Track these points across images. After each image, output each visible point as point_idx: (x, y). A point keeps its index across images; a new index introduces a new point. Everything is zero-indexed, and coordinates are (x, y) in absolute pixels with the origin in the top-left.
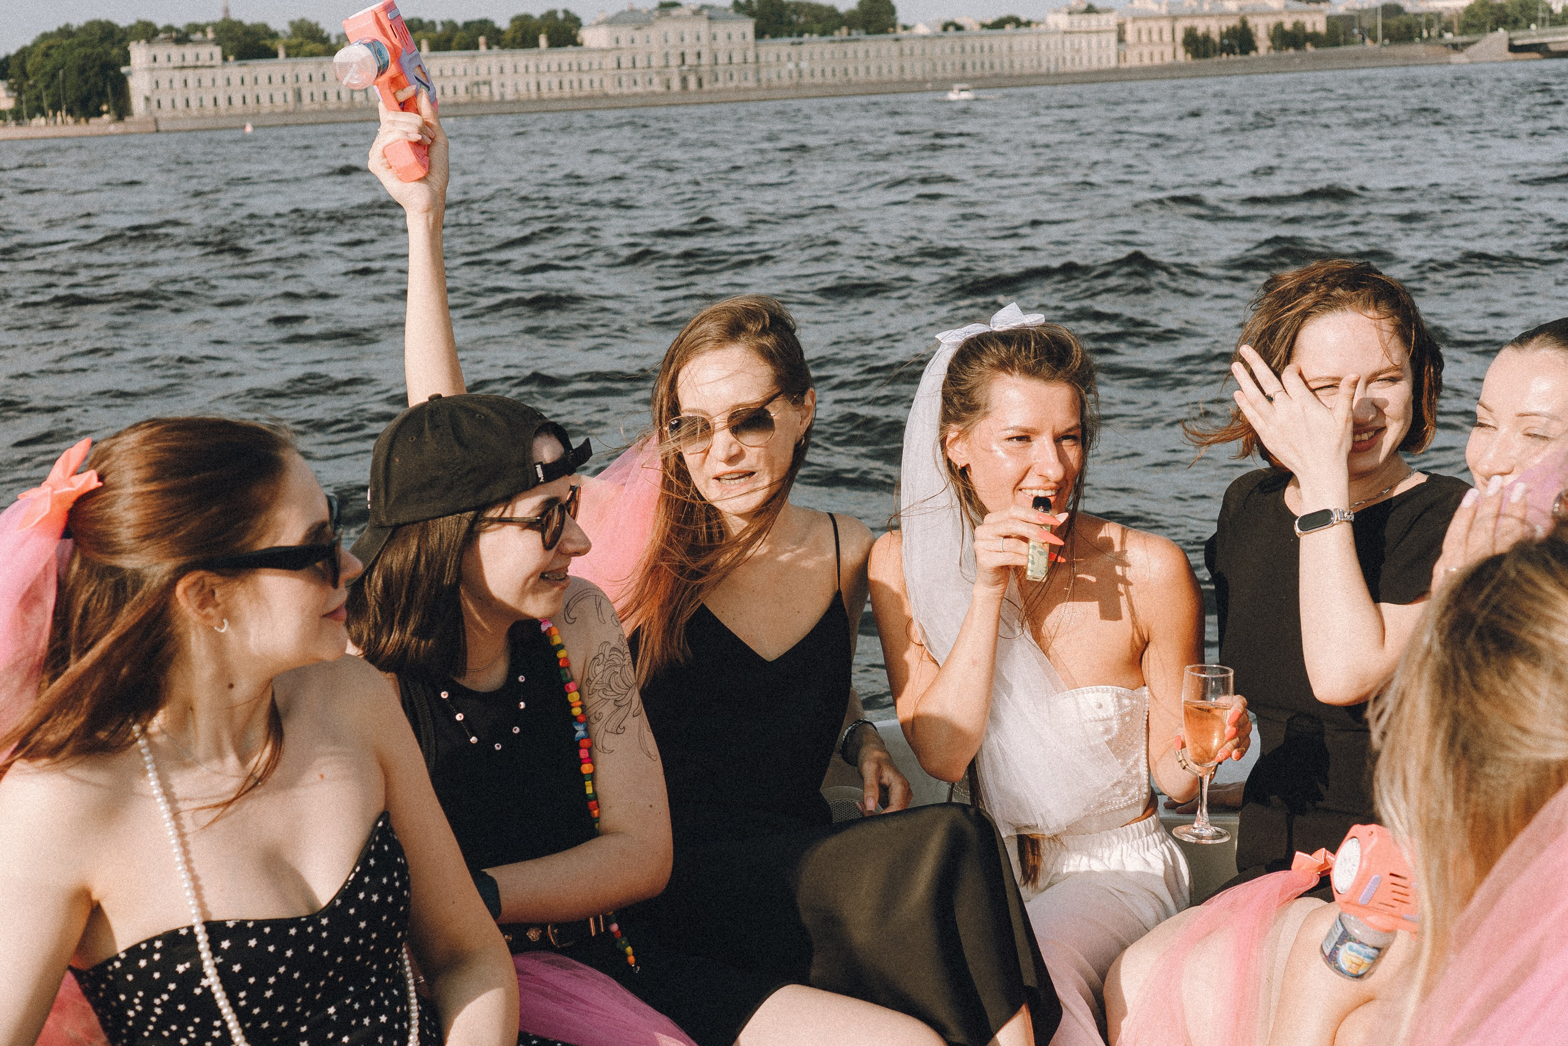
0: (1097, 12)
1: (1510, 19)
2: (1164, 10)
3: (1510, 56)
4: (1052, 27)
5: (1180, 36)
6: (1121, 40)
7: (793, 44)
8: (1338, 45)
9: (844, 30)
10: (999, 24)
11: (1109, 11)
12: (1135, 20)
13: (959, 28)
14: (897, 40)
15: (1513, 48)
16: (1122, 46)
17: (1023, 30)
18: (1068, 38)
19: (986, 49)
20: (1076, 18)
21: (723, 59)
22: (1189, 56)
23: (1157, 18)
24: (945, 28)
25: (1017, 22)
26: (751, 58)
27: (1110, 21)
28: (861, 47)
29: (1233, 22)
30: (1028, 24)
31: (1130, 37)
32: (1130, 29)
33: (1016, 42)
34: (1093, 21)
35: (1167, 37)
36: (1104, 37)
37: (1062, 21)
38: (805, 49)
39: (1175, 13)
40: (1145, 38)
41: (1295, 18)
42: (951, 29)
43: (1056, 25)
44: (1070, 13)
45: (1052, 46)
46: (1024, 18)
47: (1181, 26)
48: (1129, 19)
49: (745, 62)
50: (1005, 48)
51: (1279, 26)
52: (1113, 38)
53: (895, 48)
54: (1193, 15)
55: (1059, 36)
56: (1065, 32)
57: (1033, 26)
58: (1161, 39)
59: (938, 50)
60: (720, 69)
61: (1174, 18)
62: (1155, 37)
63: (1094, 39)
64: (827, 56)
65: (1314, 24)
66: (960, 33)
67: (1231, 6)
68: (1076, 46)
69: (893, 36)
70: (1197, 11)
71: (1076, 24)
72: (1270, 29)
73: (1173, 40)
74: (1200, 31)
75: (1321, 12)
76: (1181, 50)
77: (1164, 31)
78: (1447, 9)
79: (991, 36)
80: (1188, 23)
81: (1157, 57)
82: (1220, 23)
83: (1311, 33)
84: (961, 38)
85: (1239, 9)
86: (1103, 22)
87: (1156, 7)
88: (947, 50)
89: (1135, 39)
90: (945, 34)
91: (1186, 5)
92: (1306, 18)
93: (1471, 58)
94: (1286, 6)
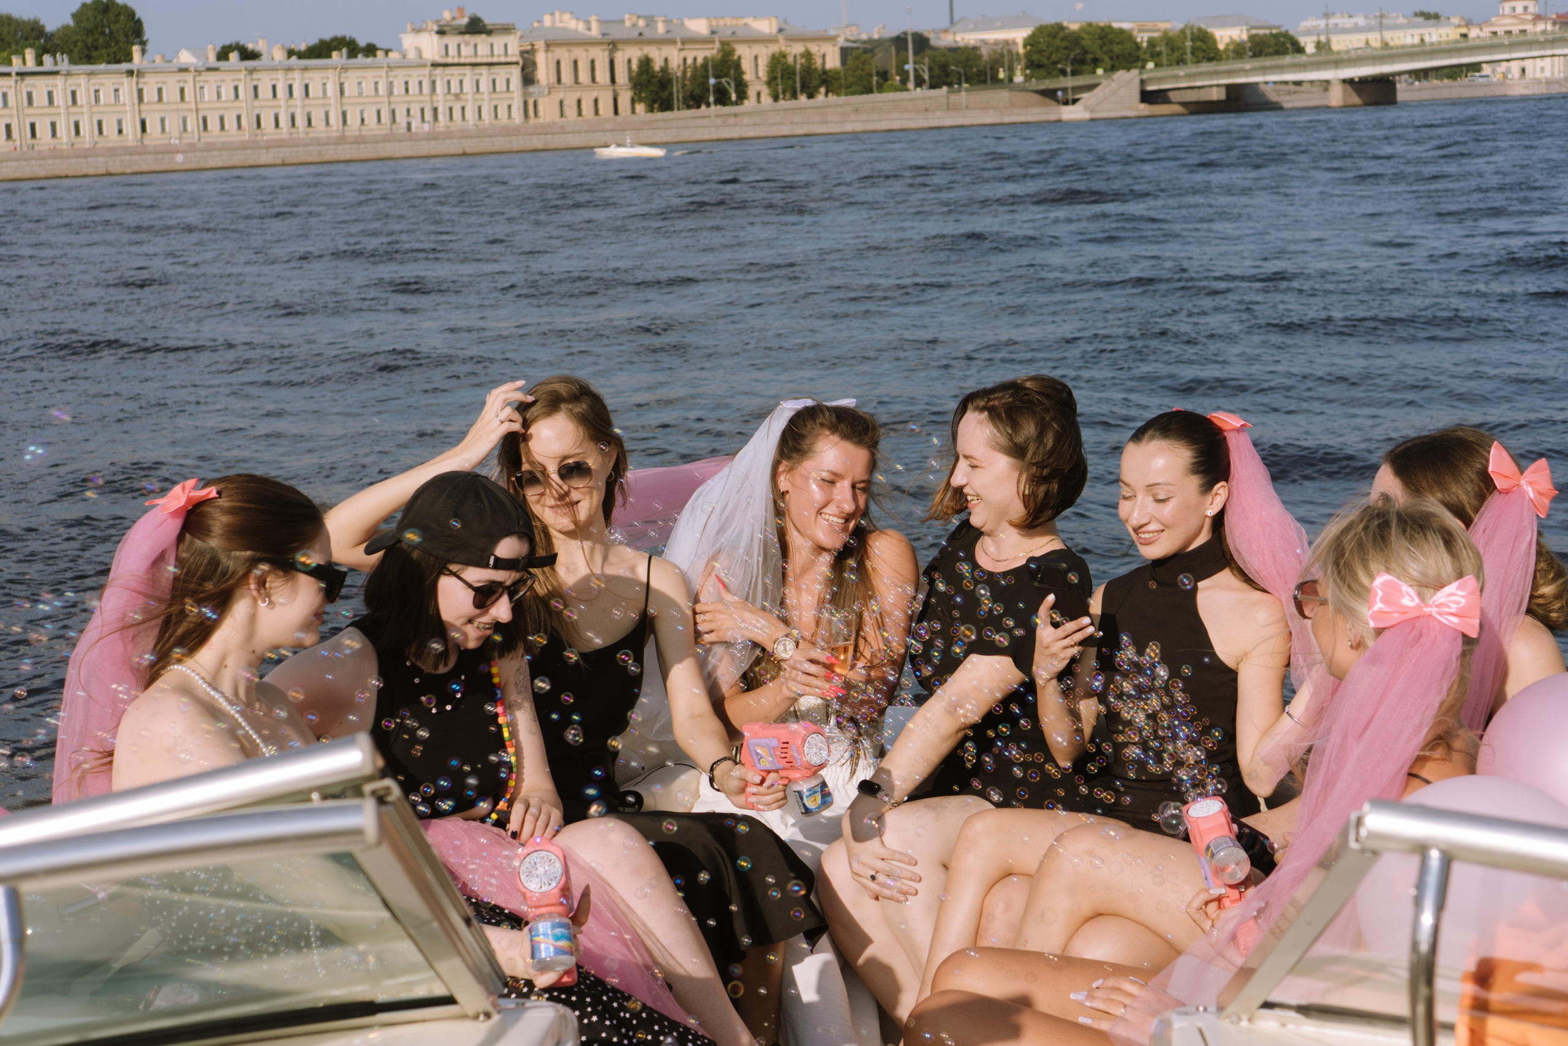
0: (489, 32)
2: (595, 32)
3: (1145, 109)
4: (411, 54)
5: (622, 77)
6: (528, 79)
8: (870, 91)
9: (30, 54)
10: (321, 50)
11: (507, 29)
12: (549, 46)
13: (248, 55)
14: (130, 73)
15: (1147, 97)
16: (532, 89)
17: (361, 59)
18: (439, 70)
19: (298, 91)
20: (452, 41)
22: (640, 108)
23: (587, 43)
24: (223, 55)
25: (353, 49)
27: (511, 46)
28: (59, 85)
29: (711, 52)
30: (371, 50)
31: (543, 73)
32: (541, 58)
33: (351, 81)
34: (483, 47)
35: (602, 76)
36: (501, 73)
37: (430, 46)
39: (616, 34)
40: (567, 76)
41: (798, 49)
42: (234, 56)
43: (419, 51)
44: (441, 32)
45: (413, 88)
46: (362, 43)
47: (625, 58)
48: (540, 45)
50: (332, 90)
52: (515, 74)
53: (127, 87)
54: (641, 40)
55: (426, 71)
56: (435, 65)
57: (380, 53)
58: (593, 80)
59: (209, 94)
61: (613, 45)
62: (584, 76)
63: (484, 76)
65: (824, 57)
66: (250, 63)
67: (699, 26)
68: (455, 88)
69: (125, 66)
70: (648, 34)
71: (452, 50)
72: (763, 63)
73: (613, 80)
74: (657, 66)
75: (832, 39)
76: (625, 97)
77: (598, 66)
78: (985, 42)
79: (306, 69)
80: (635, 54)
81: (587, 108)
82: (683, 54)
83: (825, 72)
84: (251, 71)
85: (713, 32)
86: (498, 50)
87: (581, 27)
88: (227, 93)
89: (553, 78)
90: (222, 64)
91: (628, 24)
92: (814, 48)
93: (1092, 111)
94: (781, 30)
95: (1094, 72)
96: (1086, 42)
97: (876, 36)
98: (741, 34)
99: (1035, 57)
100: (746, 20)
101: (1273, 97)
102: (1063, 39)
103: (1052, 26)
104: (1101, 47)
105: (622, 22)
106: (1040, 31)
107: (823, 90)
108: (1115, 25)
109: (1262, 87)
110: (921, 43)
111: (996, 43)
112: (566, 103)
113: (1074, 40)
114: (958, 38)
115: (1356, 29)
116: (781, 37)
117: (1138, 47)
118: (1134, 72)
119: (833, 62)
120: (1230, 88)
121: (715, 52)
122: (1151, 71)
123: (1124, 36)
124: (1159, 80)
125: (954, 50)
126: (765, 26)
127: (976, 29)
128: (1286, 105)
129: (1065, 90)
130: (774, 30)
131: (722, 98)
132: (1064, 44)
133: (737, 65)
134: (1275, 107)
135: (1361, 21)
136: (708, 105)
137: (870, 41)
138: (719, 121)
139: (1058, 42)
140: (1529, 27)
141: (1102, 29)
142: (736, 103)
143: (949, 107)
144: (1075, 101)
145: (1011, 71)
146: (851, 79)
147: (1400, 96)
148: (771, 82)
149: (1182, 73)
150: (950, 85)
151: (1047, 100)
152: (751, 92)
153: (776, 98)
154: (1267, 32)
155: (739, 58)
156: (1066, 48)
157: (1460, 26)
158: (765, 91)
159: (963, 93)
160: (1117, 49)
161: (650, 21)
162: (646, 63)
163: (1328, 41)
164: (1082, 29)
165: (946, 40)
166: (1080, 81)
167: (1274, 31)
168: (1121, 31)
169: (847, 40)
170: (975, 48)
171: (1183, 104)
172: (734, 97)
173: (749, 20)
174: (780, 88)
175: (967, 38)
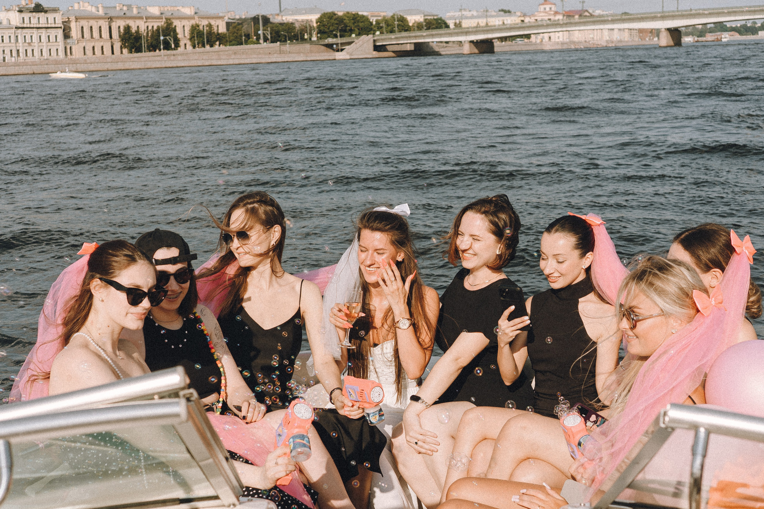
0: (46, 12)
2: (101, 12)
3: (376, 54)
5: (115, 35)
6: (67, 36)
8: (241, 44)
11: (55, 10)
12: (77, 19)
15: (377, 48)
16: (68, 41)
18: (20, 31)
20: (26, 16)
22: (125, 51)
23: (97, 18)
27: (59, 19)
29: (161, 23)
31: (75, 33)
32: (73, 25)
34: (42, 19)
35: (105, 34)
36: (52, 33)
37: (15, 18)
39: (112, 14)
40: (87, 34)
41: (205, 22)
43: (9, 21)
44: (20, 11)
45: (6, 39)
47: (116, 26)
48: (72, 18)
52: (60, 33)
54: (125, 17)
55: (13, 31)
56: (17, 28)
58: (101, 37)
61: (111, 19)
62: (96, 34)
63: (44, 34)
65: (218, 27)
67: (155, 11)
68: (28, 40)
70: (128, 14)
71: (27, 20)
72: (187, 30)
73: (111, 37)
74: (134, 30)
75: (222, 18)
76: (117, 46)
77: (102, 29)
78: (296, 20)
80: (122, 24)
81: (98, 51)
82: (147, 24)
83: (218, 34)
85: (162, 14)
86: (51, 21)
87: (94, 10)
89: (80, 35)
91: (118, 8)
92: (213, 22)
93: (351, 55)
94: (196, 13)
95: (350, 36)
96: (347, 21)
97: (243, 17)
98: (176, 14)
99: (322, 28)
100: (178, 8)
101: (437, 49)
102: (335, 20)
103: (330, 13)
104: (354, 23)
105: (115, 7)
106: (324, 15)
107: (218, 43)
108: (360, 13)
109: (431, 44)
110: (266, 20)
111: (303, 21)
112: (87, 48)
113: (340, 20)
114: (284, 18)
115: (472, 17)
116: (196, 17)
117: (371, 24)
118: (371, 36)
119: (222, 29)
120: (416, 44)
121: (163, 23)
122: (378, 35)
123: (365, 19)
124: (383, 40)
125: (282, 24)
126: (188, 11)
127: (292, 14)
128: (443, 53)
129: (337, 44)
130: (193, 13)
131: (167, 47)
132: (336, 22)
133: (174, 30)
134: (437, 54)
135: (475, 13)
136: (160, 50)
137: (240, 19)
138: (166, 58)
139: (333, 21)
140: (552, 17)
141: (354, 15)
142: (174, 49)
143: (281, 52)
144: (342, 50)
145: (311, 35)
146: (232, 38)
147: (496, 49)
148: (191, 39)
149: (393, 37)
150: (280, 41)
151: (328, 49)
152: (182, 43)
153: (194, 47)
154: (432, 17)
155: (175, 26)
156: (337, 24)
157: (520, 16)
158: (189, 43)
159: (288, 45)
160: (361, 25)
161: (129, 7)
162: (128, 28)
163: (460, 23)
164: (344, 15)
165: (277, 20)
166: (344, 40)
167: (435, 17)
168: (363, 16)
169: (229, 19)
170: (292, 23)
171: (393, 52)
172: (173, 46)
173: (180, 8)
174: (196, 42)
175: (288, 18)
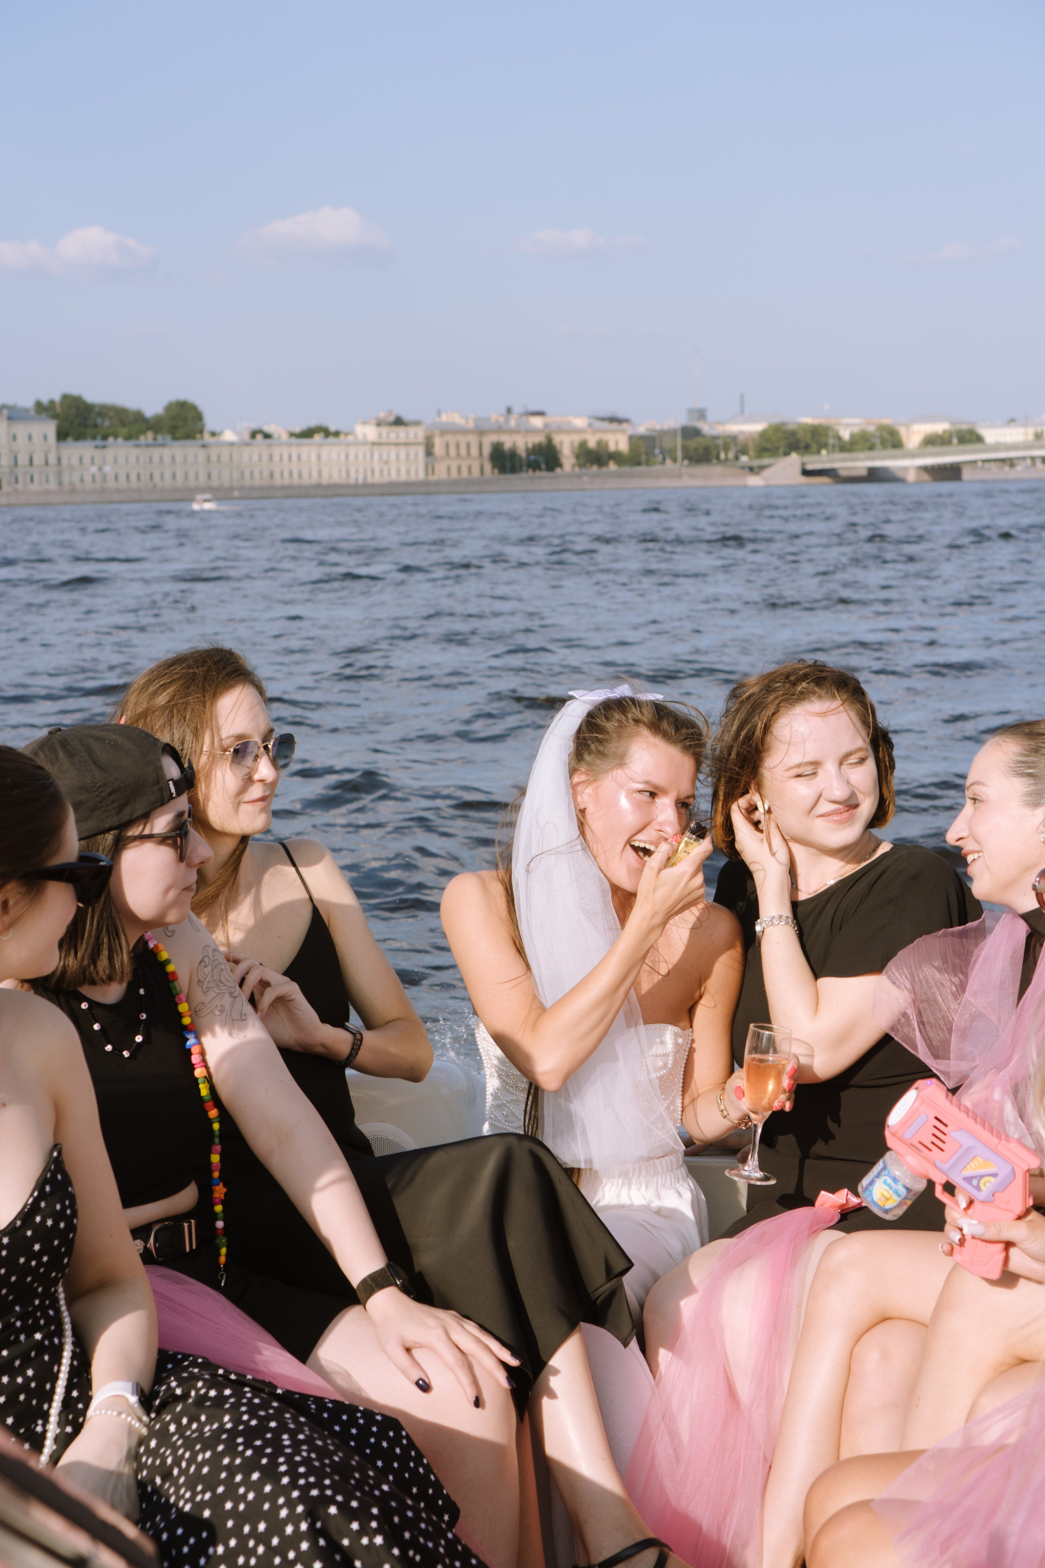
0: (405, 424)
1: (802, 445)
2: (471, 425)
3: (804, 479)
4: (360, 437)
5: (486, 453)
6: (429, 453)
7: (96, 447)
8: (639, 464)
9: (150, 434)
10: (308, 434)
11: (417, 423)
12: (443, 433)
13: (267, 436)
14: (204, 446)
15: (806, 473)
16: (431, 459)
17: (331, 440)
18: (376, 448)
19: (294, 457)
20: (385, 430)
21: (23, 460)
22: (496, 471)
23: (464, 431)
24: (253, 435)
25: (326, 432)
26: (52, 460)
27: (418, 434)
28: (166, 453)
29: (539, 439)
30: (337, 434)
31: (438, 450)
32: (438, 442)
33: (325, 452)
34: (402, 433)
35: (474, 451)
36: (412, 450)
37: (370, 432)
38: (110, 453)
39: (485, 426)
40: (452, 451)
41: (597, 439)
42: (259, 437)
43: (365, 436)
44: (379, 424)
45: (361, 457)
46: (333, 428)
47: (488, 441)
48: (437, 432)
49: (47, 464)
50: (314, 457)
51: (583, 444)
52: (421, 451)
53: (202, 454)
54: (500, 430)
55: (368, 447)
56: (374, 444)
57: (342, 437)
58: (469, 453)
59: (245, 457)
60: (19, 471)
61: (482, 433)
63: (403, 451)
64: (132, 460)
65: (617, 443)
66: (268, 441)
67: (537, 423)
68: (385, 457)
69: (199, 442)
70: (504, 426)
71: (384, 435)
72: (575, 447)
73: (481, 455)
74: (507, 446)
76: (488, 467)
77: (471, 445)
78: (742, 432)
79: (299, 445)
80: (498, 438)
81: (463, 471)
82: (526, 439)
83: (615, 452)
84: (269, 446)
85: (545, 427)
86: (412, 435)
87: (463, 421)
88: (255, 458)
89: (443, 452)
90: (253, 442)
91: (493, 420)
92: (609, 440)
93: (766, 480)
96: (800, 436)
98: (561, 427)
105: (490, 419)
106: (772, 426)
107: (613, 464)
110: (695, 433)
112: (452, 468)
116: (588, 431)
119: (622, 446)
120: (869, 468)
121: (542, 439)
124: (813, 462)
130: (586, 426)
133: (556, 447)
142: (546, 471)
146: (630, 457)
148: (577, 458)
152: (564, 464)
153: (581, 468)
155: (559, 443)
158: (574, 463)
162: (500, 445)
173: (570, 417)
174: (584, 462)
